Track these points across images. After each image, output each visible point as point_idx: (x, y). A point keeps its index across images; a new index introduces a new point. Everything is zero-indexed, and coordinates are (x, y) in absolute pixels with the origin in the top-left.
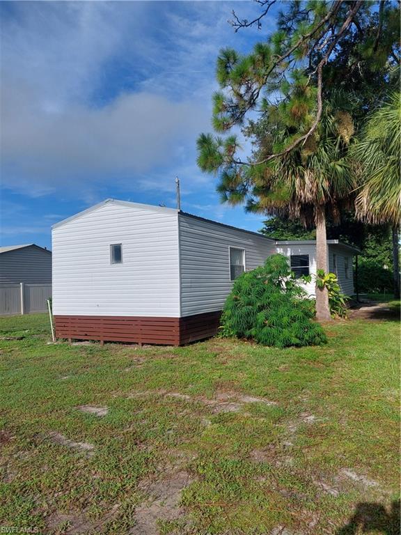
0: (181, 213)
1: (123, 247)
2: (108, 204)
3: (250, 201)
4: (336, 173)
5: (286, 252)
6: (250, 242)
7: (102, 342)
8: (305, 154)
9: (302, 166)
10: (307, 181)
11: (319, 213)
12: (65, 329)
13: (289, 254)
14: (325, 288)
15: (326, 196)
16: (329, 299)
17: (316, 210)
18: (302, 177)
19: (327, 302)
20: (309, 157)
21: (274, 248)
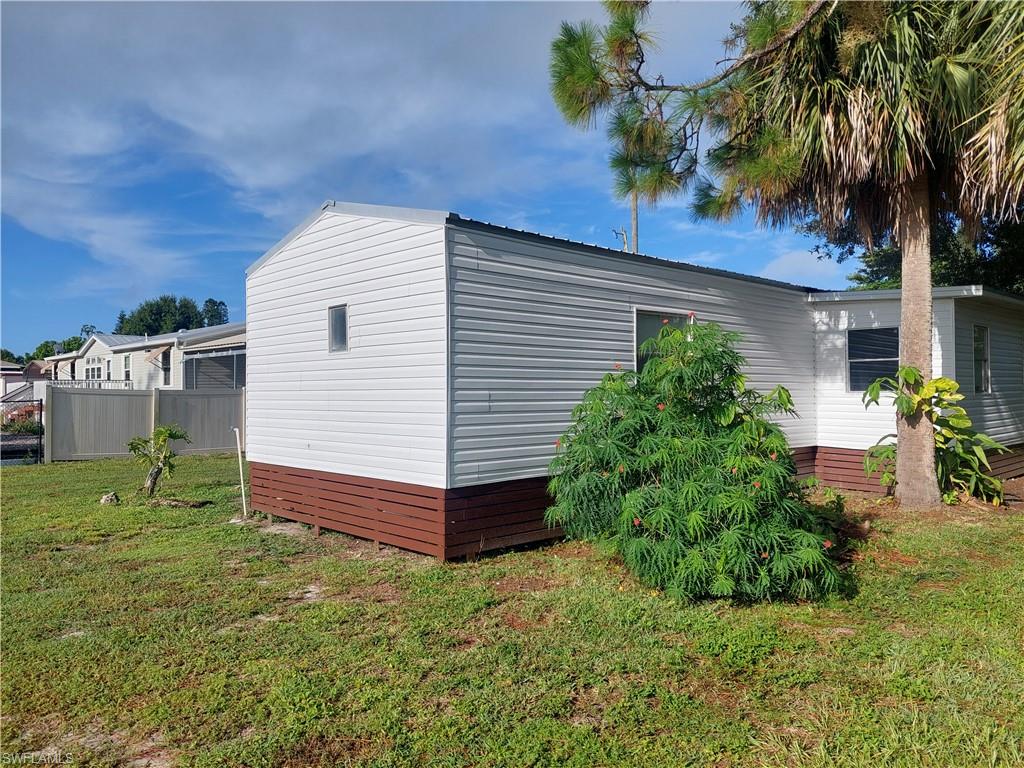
0: (453, 220)
1: (349, 311)
2: (328, 213)
3: (705, 191)
4: (944, 86)
5: (837, 318)
6: (711, 296)
7: (316, 529)
8: (849, 42)
9: (841, 77)
10: (857, 121)
11: (909, 211)
12: (264, 492)
13: (843, 325)
14: (924, 419)
15: (917, 157)
16: (937, 450)
17: (897, 202)
18: (841, 109)
19: (928, 457)
20: (861, 49)
21: (803, 312)
